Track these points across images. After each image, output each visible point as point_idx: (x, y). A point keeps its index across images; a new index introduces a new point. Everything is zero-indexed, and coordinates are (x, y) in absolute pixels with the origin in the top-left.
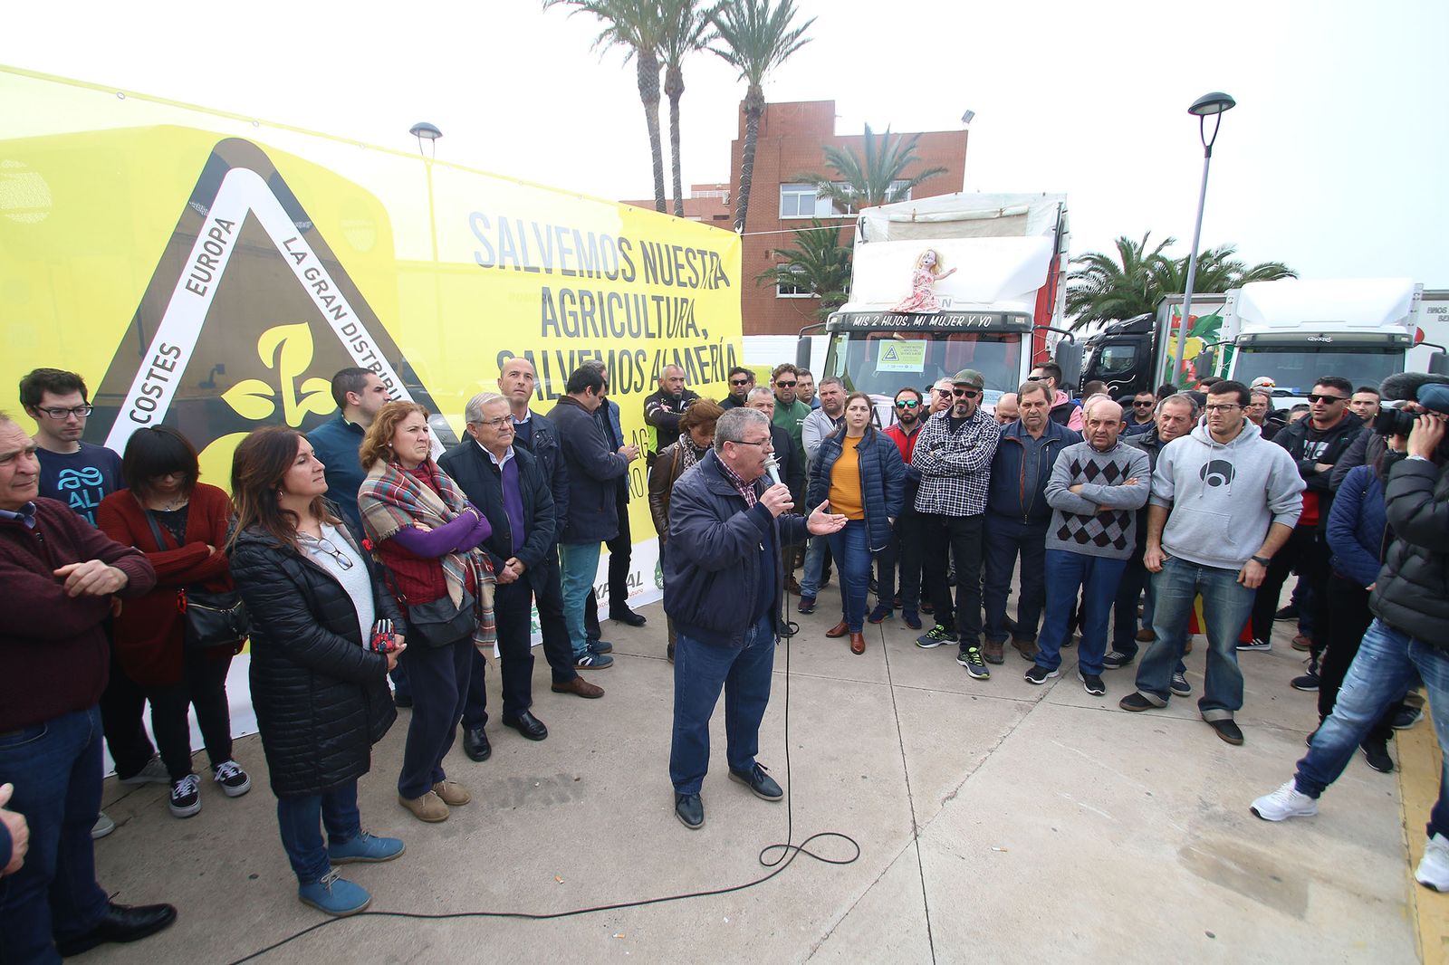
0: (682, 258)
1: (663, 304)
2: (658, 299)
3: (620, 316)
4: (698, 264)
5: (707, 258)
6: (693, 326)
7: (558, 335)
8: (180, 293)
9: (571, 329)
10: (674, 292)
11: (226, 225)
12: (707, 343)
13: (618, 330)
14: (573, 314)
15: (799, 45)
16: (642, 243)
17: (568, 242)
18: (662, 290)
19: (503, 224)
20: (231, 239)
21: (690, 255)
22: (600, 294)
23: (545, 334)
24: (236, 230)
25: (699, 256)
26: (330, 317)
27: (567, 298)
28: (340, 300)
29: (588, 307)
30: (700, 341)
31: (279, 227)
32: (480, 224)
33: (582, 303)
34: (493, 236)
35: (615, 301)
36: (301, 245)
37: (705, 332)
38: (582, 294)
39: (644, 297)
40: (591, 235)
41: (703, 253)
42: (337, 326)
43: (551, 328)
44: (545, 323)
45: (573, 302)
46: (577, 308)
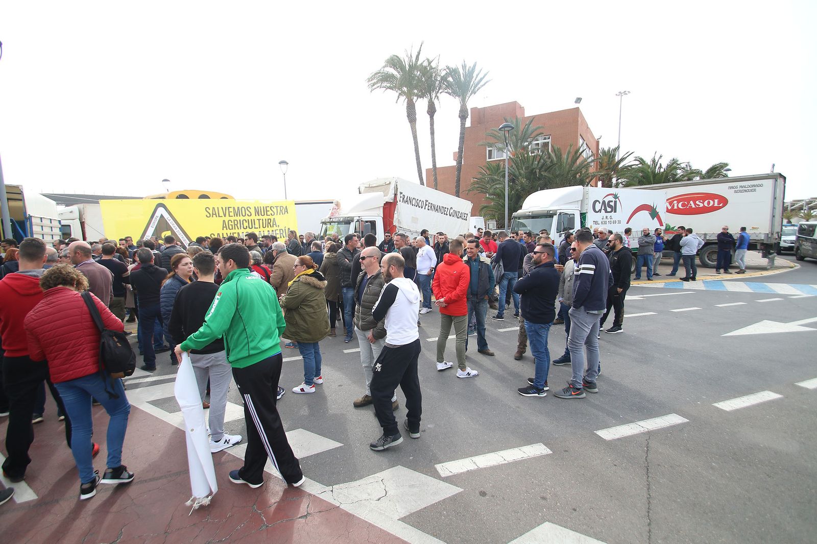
0: (269, 209)
1: (261, 221)
2: (259, 220)
3: (246, 224)
4: (275, 210)
5: (279, 208)
6: (276, 224)
7: (227, 229)
8: (150, 227)
9: (231, 228)
10: (266, 217)
11: (157, 217)
12: (279, 229)
13: (245, 227)
14: (232, 225)
15: (485, 83)
16: (255, 207)
17: (231, 210)
18: (260, 217)
19: (213, 208)
20: (158, 219)
21: (272, 208)
22: (240, 220)
23: (223, 229)
24: (159, 217)
25: (275, 208)
26: (174, 229)
27: (230, 222)
28: (176, 226)
29: (236, 223)
30: (277, 228)
31: (166, 216)
32: (207, 209)
33: (234, 222)
34: (211, 212)
35: (244, 221)
36: (170, 218)
37: (278, 226)
38: (234, 221)
39: (254, 220)
40: (238, 208)
41: (277, 207)
42: (175, 231)
43: (225, 228)
44: (223, 227)
45: (232, 222)
46: (233, 224)
